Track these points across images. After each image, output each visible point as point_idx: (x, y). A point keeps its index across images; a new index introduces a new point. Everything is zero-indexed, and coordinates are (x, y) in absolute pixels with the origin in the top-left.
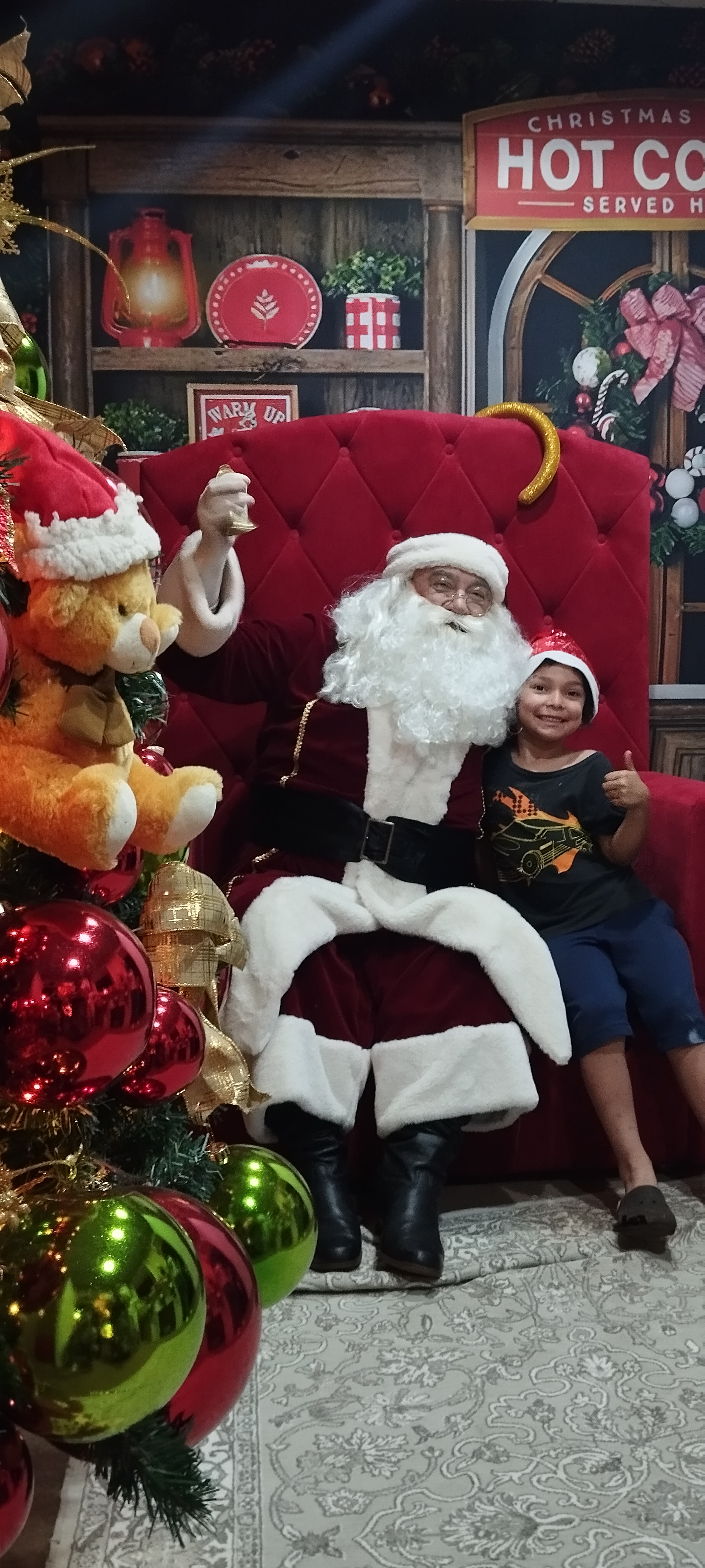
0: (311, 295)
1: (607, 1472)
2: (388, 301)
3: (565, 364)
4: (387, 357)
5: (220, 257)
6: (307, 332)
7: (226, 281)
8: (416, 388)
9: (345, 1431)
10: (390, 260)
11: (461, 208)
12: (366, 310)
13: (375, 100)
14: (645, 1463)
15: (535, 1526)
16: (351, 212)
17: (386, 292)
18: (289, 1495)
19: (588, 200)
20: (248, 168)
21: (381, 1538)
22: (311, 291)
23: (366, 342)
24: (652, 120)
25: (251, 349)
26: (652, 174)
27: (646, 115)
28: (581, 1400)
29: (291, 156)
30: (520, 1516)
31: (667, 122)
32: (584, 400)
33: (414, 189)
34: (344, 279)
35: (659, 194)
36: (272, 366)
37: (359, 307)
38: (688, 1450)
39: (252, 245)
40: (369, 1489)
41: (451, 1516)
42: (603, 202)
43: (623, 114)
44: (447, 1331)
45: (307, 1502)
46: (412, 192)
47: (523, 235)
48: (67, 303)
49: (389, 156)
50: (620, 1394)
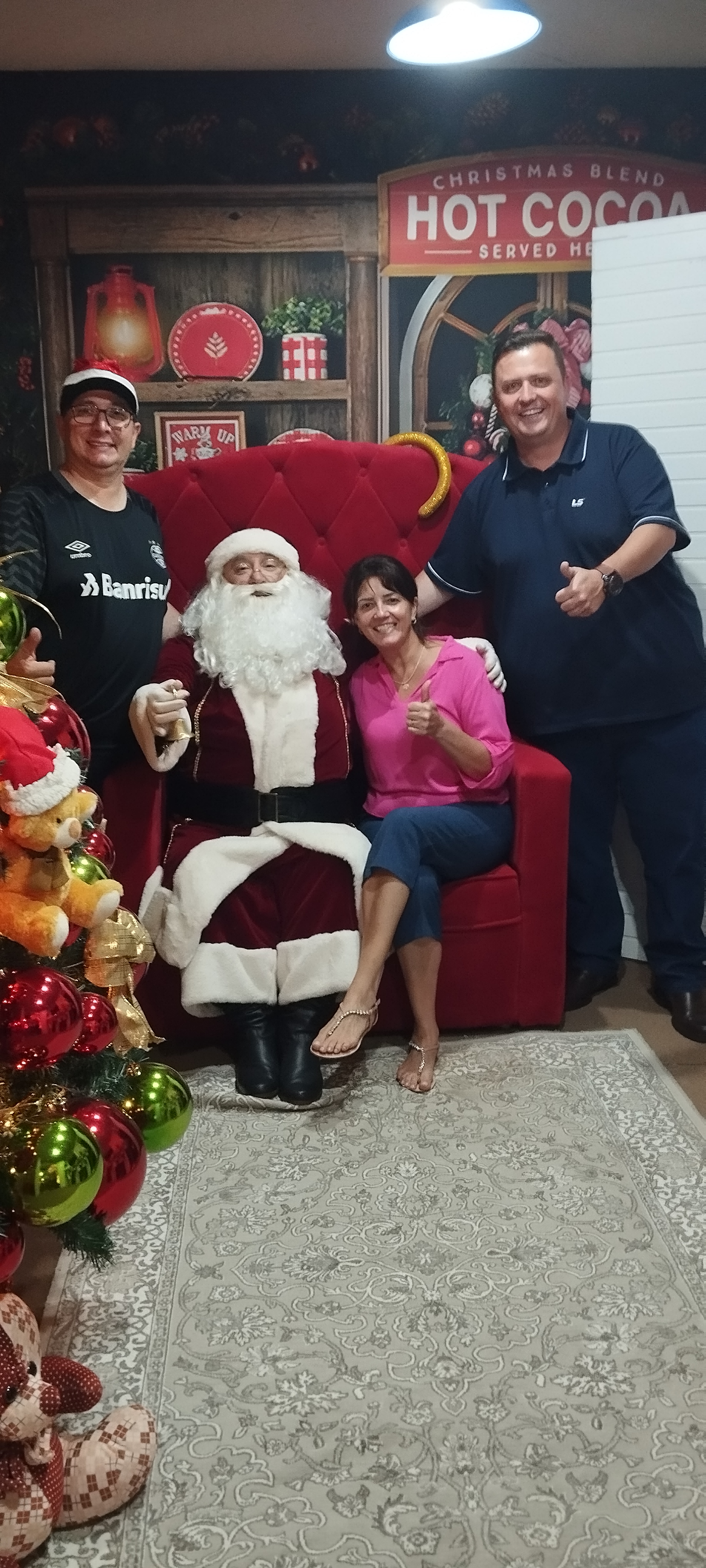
0: (253, 336)
1: (391, 1235)
2: (317, 339)
3: (464, 389)
4: (317, 387)
5: (178, 306)
6: (251, 367)
7: (184, 326)
8: (340, 411)
9: (239, 1207)
10: (318, 305)
11: (377, 258)
12: (298, 347)
13: (304, 166)
14: (415, 1230)
15: (337, 1264)
16: (285, 264)
17: (315, 331)
18: (198, 1244)
19: (483, 248)
20: (200, 229)
21: (246, 1269)
22: (253, 332)
23: (299, 374)
24: (539, 175)
25: (205, 382)
26: (538, 223)
27: (534, 171)
28: (390, 1190)
29: (235, 217)
30: (331, 1258)
31: (552, 177)
32: (479, 419)
33: (338, 242)
34: (281, 321)
35: (544, 241)
36: (223, 396)
37: (293, 345)
38: (444, 1222)
39: (204, 296)
40: (246, 1241)
41: (290, 1257)
42: (496, 249)
43: (515, 171)
44: (318, 1145)
45: (208, 1249)
46: (336, 245)
47: (427, 281)
48: (55, 348)
49: (315, 215)
50: (415, 1187)
